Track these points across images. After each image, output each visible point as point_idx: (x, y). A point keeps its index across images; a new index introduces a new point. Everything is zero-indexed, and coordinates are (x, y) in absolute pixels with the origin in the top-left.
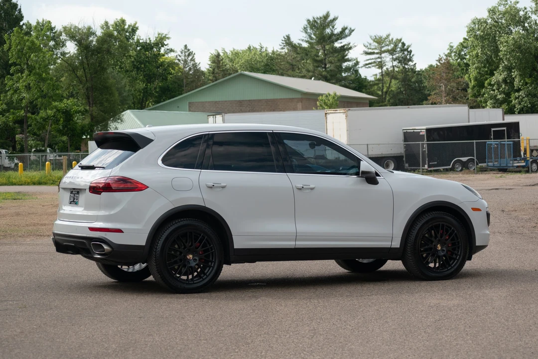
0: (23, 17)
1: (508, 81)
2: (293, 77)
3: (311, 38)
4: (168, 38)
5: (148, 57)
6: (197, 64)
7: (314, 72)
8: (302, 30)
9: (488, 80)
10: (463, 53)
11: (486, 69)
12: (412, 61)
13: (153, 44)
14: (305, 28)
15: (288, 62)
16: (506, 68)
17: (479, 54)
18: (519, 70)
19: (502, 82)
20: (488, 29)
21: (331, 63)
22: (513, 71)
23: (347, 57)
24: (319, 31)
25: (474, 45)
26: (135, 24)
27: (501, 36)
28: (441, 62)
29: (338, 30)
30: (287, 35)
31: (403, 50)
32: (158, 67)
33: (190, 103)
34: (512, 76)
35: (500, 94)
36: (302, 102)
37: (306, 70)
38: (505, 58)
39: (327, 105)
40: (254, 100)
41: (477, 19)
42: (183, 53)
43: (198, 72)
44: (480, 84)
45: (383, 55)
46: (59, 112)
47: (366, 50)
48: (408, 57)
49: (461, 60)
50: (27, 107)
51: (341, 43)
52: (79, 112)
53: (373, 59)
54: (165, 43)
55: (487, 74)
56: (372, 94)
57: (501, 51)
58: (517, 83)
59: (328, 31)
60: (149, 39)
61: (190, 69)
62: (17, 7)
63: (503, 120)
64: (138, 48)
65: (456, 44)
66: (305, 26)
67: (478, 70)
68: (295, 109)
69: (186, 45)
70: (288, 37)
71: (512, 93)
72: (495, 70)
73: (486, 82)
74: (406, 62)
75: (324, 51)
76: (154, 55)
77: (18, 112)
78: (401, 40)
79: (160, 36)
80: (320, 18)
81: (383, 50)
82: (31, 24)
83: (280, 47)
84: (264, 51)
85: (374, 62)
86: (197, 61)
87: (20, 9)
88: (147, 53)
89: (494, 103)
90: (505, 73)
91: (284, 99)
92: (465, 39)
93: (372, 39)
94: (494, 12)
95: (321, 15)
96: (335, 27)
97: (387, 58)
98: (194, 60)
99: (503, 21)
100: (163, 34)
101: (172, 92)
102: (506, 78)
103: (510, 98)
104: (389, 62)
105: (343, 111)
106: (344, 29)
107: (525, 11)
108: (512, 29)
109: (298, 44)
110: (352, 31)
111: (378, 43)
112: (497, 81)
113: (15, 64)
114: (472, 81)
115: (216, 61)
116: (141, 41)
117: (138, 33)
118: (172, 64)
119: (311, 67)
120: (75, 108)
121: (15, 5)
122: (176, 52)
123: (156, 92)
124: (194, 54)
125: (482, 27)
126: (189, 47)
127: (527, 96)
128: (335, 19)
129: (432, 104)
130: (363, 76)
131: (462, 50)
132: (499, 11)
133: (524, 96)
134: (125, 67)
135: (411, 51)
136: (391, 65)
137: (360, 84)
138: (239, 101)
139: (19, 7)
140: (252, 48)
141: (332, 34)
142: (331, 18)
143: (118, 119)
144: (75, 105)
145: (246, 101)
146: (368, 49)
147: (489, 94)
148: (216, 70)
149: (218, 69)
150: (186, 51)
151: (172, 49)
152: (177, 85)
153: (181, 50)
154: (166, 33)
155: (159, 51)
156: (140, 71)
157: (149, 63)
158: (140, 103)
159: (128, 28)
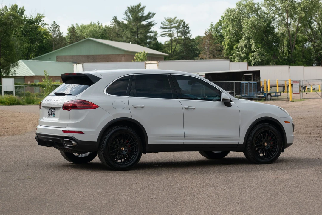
1: (248, 46)
2: (118, 41)
3: (129, 18)
4: (44, 17)
5: (31, 28)
6: (61, 33)
7: (131, 38)
8: (124, 13)
9: (236, 45)
10: (219, 29)
11: (235, 39)
12: (189, 34)
13: (35, 20)
14: (126, 12)
15: (115, 32)
16: (247, 38)
17: (231, 30)
18: (254, 39)
19: (244, 47)
20: (236, 15)
21: (141, 33)
22: (251, 40)
23: (151, 30)
24: (135, 14)
25: (228, 24)
26: (23, 8)
27: (244, 19)
28: (206, 34)
29: (146, 13)
30: (115, 16)
31: (184, 27)
32: (38, 34)
33: (57, 56)
34: (250, 43)
35: (243, 54)
36: (124, 57)
37: (126, 37)
38: (246, 32)
39: (140, 59)
40: (96, 55)
41: (229, 9)
42: (53, 26)
43: (62, 38)
44: (231, 48)
45: (172, 29)
47: (162, 26)
48: (187, 31)
49: (218, 33)
51: (147, 22)
53: (166, 31)
54: (42, 19)
55: (235, 42)
56: (165, 52)
57: (244, 28)
58: (253, 47)
59: (140, 14)
60: (32, 17)
61: (57, 36)
63: (248, 69)
64: (25, 23)
65: (215, 24)
66: (126, 11)
67: (230, 39)
68: (120, 61)
69: (55, 21)
70: (116, 17)
71: (250, 53)
72: (240, 39)
73: (235, 47)
74: (186, 34)
75: (137, 26)
76: (35, 27)
78: (183, 21)
79: (39, 15)
80: (135, 6)
81: (172, 26)
83: (111, 23)
84: (100, 25)
85: (167, 33)
86: (61, 31)
88: (31, 25)
89: (239, 59)
90: (246, 41)
91: (114, 55)
92: (220, 20)
93: (165, 19)
94: (240, 5)
95: (136, 5)
96: (144, 12)
97: (174, 31)
98: (59, 31)
99: (245, 11)
100: (40, 14)
101: (46, 49)
102: (246, 44)
103: (249, 56)
104: (176, 34)
105: (156, 62)
106: (149, 14)
107: (258, 4)
108: (250, 15)
109: (122, 22)
110: (154, 14)
111: (169, 22)
112: (241, 46)
114: (226, 46)
115: (72, 31)
116: (27, 18)
117: (25, 13)
118: (46, 33)
119: (129, 35)
122: (48, 25)
123: (36, 49)
124: (60, 27)
125: (233, 14)
126: (56, 23)
127: (259, 55)
128: (144, 7)
129: (201, 59)
130: (159, 42)
131: (218, 27)
132: (243, 5)
133: (257, 55)
134: (17, 34)
135: (189, 28)
136: (177, 35)
137: (157, 46)
138: (87, 55)
140: (93, 24)
141: (143, 16)
142: (141, 7)
143: (16, 65)
145: (91, 55)
146: (164, 25)
147: (236, 54)
149: (73, 36)
150: (55, 25)
151: (46, 24)
152: (49, 45)
153: (52, 24)
154: (42, 14)
155: (38, 24)
156: (26, 36)
157: (32, 32)
158: (26, 56)
159: (19, 11)
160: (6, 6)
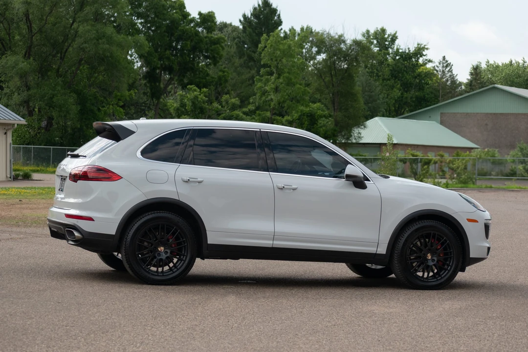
0: (281, 22)
4: (427, 49)
5: (405, 67)
6: (455, 76)
13: (412, 53)
26: (395, 33)
32: (416, 77)
33: (441, 113)
42: (441, 64)
43: (455, 84)
46: (304, 116)
50: (274, 109)
52: (325, 116)
54: (424, 53)
60: (409, 48)
61: (447, 80)
62: (276, 13)
64: (397, 58)
69: (444, 56)
76: (412, 65)
77: (264, 114)
79: (419, 46)
82: (295, 30)
86: (454, 72)
87: (279, 15)
88: (406, 62)
98: (451, 72)
100: (421, 44)
101: (428, 102)
113: (265, 66)
116: (400, 51)
117: (397, 42)
118: (430, 74)
120: (320, 112)
121: (275, 11)
122: (434, 62)
123: (413, 102)
124: (452, 65)
126: (447, 59)
134: (382, 76)
139: (278, 13)
140: (514, 62)
143: (362, 125)
144: (319, 110)
148: (473, 82)
149: (476, 82)
150: (444, 62)
151: (430, 60)
152: (433, 96)
153: (439, 61)
154: (424, 44)
155: (417, 61)
156: (397, 80)
157: (406, 72)
158: (396, 111)
159: (388, 38)
160: (369, 29)
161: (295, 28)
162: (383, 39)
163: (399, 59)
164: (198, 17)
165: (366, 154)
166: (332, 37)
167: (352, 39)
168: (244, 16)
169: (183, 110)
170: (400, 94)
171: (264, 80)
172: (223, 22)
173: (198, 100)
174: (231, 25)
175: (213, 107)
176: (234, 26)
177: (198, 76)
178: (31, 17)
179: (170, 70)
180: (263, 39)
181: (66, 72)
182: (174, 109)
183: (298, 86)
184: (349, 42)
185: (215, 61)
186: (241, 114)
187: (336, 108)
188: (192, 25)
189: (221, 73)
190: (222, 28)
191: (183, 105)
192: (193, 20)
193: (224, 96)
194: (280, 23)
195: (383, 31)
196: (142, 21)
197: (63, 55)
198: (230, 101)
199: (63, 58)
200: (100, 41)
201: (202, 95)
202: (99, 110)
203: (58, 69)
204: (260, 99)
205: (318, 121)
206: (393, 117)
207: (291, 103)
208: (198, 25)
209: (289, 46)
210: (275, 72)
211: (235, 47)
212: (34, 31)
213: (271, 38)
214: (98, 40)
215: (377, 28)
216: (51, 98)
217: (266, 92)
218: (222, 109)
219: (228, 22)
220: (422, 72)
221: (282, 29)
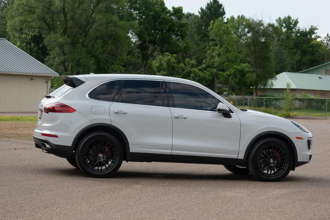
4: (317, 29)
5: (303, 40)
13: (307, 32)
26: (297, 20)
32: (310, 47)
33: (326, 70)
42: (326, 39)
46: (237, 71)
50: (218, 67)
52: (250, 72)
54: (315, 32)
60: (306, 29)
62: (222, 7)
64: (298, 35)
69: (328, 34)
76: (308, 39)
77: (212, 70)
82: (234, 18)
87: (223, 8)
88: (304, 38)
100: (313, 26)
101: (318, 62)
113: (213, 40)
116: (300, 30)
117: (298, 25)
118: (320, 45)
120: (247, 69)
121: (221, 6)
122: (322, 38)
123: (308, 62)
134: (289, 46)
139: (223, 7)
143: (274, 78)
144: (247, 67)
150: (328, 37)
151: (319, 36)
152: (321, 59)
153: (325, 37)
154: (315, 26)
155: (311, 37)
156: (298, 49)
157: (304, 43)
158: (297, 68)
159: (292, 22)
160: (281, 17)
161: (234, 16)
162: (289, 23)
163: (299, 35)
164: (172, 10)
165: (276, 95)
166: (255, 22)
167: (268, 23)
168: (202, 9)
169: (161, 67)
170: (300, 58)
171: (212, 49)
172: (189, 13)
173: (170, 62)
174: (193, 14)
175: (180, 66)
176: (196, 15)
177: (172, 46)
178: (66, 10)
179: (153, 42)
180: (211, 24)
181: (88, 44)
182: (155, 67)
183: (233, 53)
184: (265, 25)
185: (183, 37)
186: (197, 70)
187: (257, 66)
188: (168, 15)
189: (186, 45)
190: (188, 16)
191: (161, 65)
192: (169, 12)
193: (187, 59)
194: (224, 13)
195: (289, 18)
196: (137, 12)
197: (86, 33)
198: (190, 62)
199: (86, 36)
200: (109, 25)
201: (173, 58)
202: (109, 68)
203: (83, 42)
204: (210, 61)
205: (246, 75)
206: (296, 72)
207: (228, 63)
208: (172, 15)
209: (228, 28)
210: (219, 44)
211: (195, 28)
212: (68, 19)
213: (216, 23)
214: (107, 24)
215: (285, 16)
216: (79, 61)
217: (213, 57)
218: (185, 67)
219: (192, 13)
220: (314, 43)
221: (225, 17)
